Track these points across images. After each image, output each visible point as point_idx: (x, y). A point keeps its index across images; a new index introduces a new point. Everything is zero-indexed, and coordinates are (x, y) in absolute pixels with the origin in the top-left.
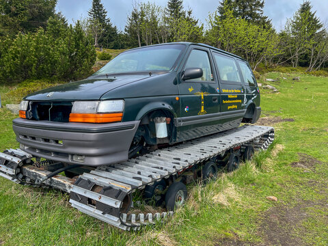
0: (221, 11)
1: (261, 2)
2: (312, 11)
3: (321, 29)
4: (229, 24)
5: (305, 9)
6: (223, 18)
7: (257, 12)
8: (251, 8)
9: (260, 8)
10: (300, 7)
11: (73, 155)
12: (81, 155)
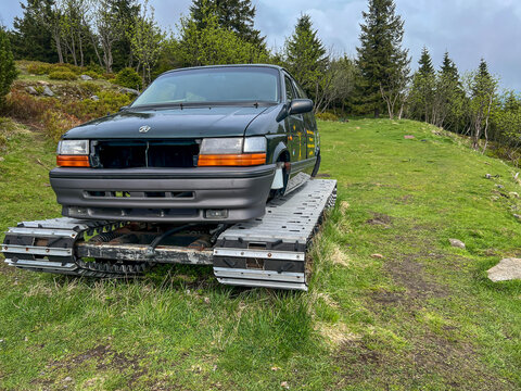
0: (197, 14)
1: (251, 9)
2: (313, 29)
3: (324, 56)
4: (210, 35)
5: (304, 25)
6: (202, 26)
7: (246, 23)
8: (238, 15)
9: (249, 17)
10: (297, 23)
11: (205, 209)
12: (221, 209)
